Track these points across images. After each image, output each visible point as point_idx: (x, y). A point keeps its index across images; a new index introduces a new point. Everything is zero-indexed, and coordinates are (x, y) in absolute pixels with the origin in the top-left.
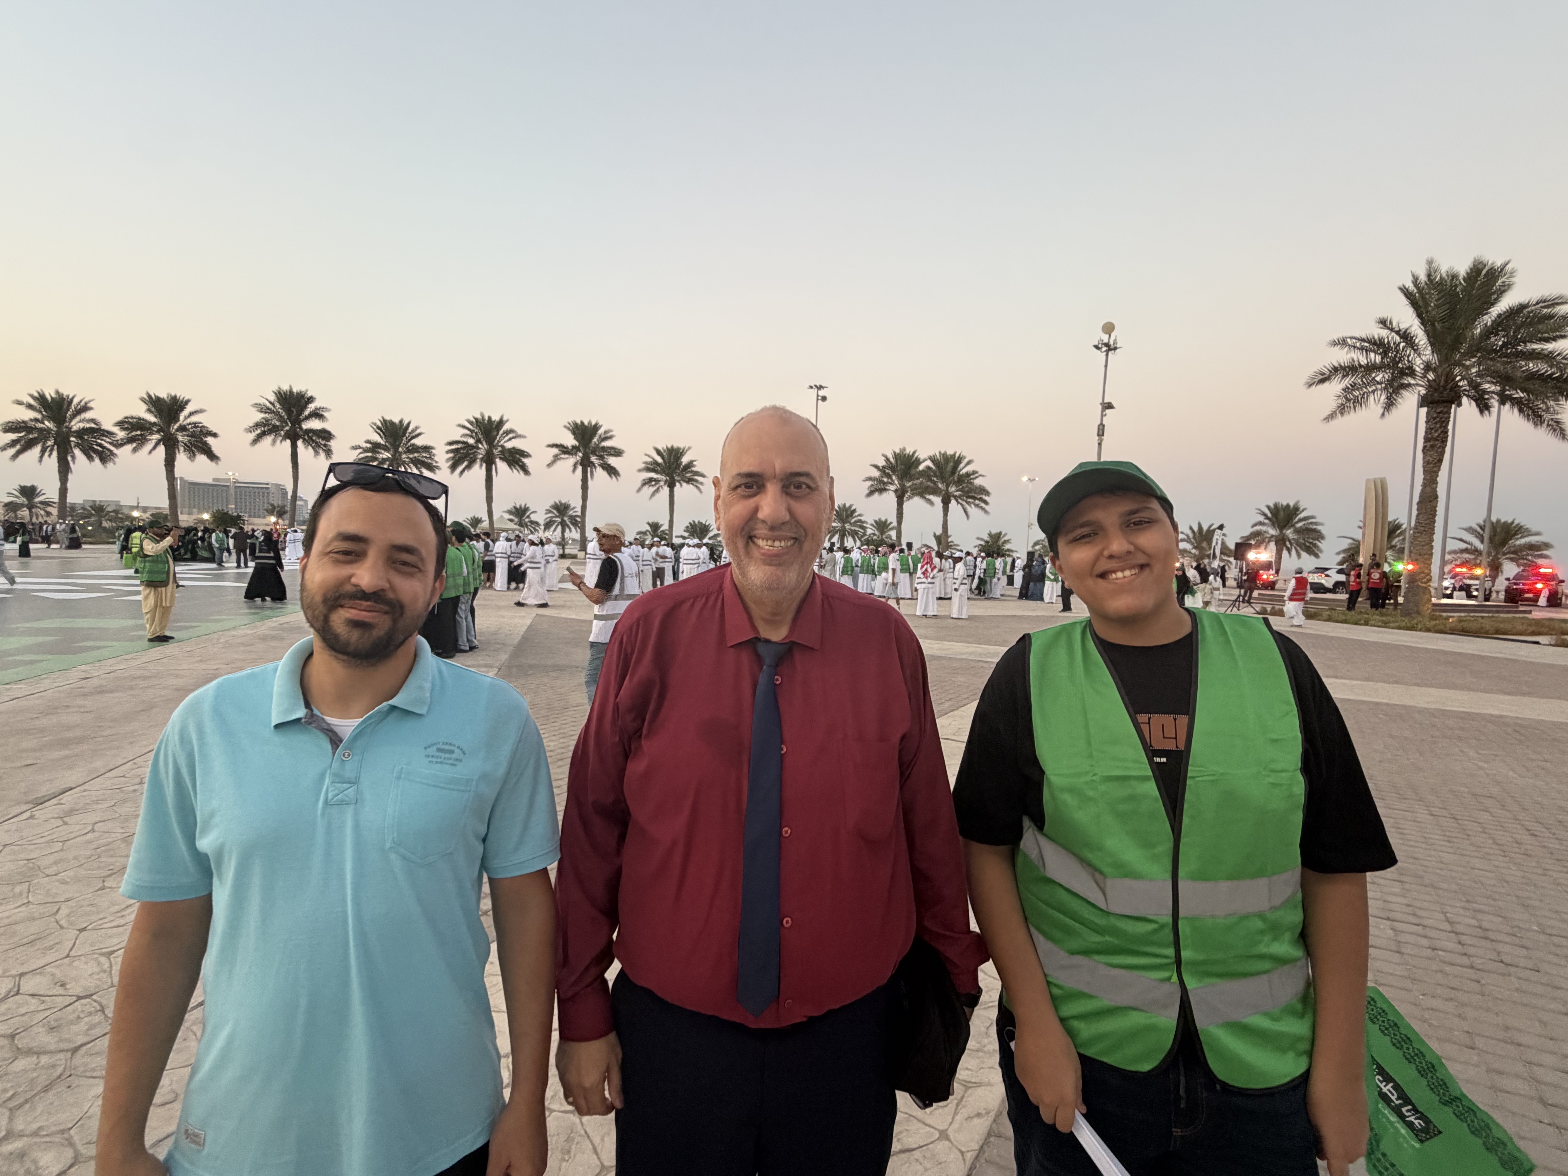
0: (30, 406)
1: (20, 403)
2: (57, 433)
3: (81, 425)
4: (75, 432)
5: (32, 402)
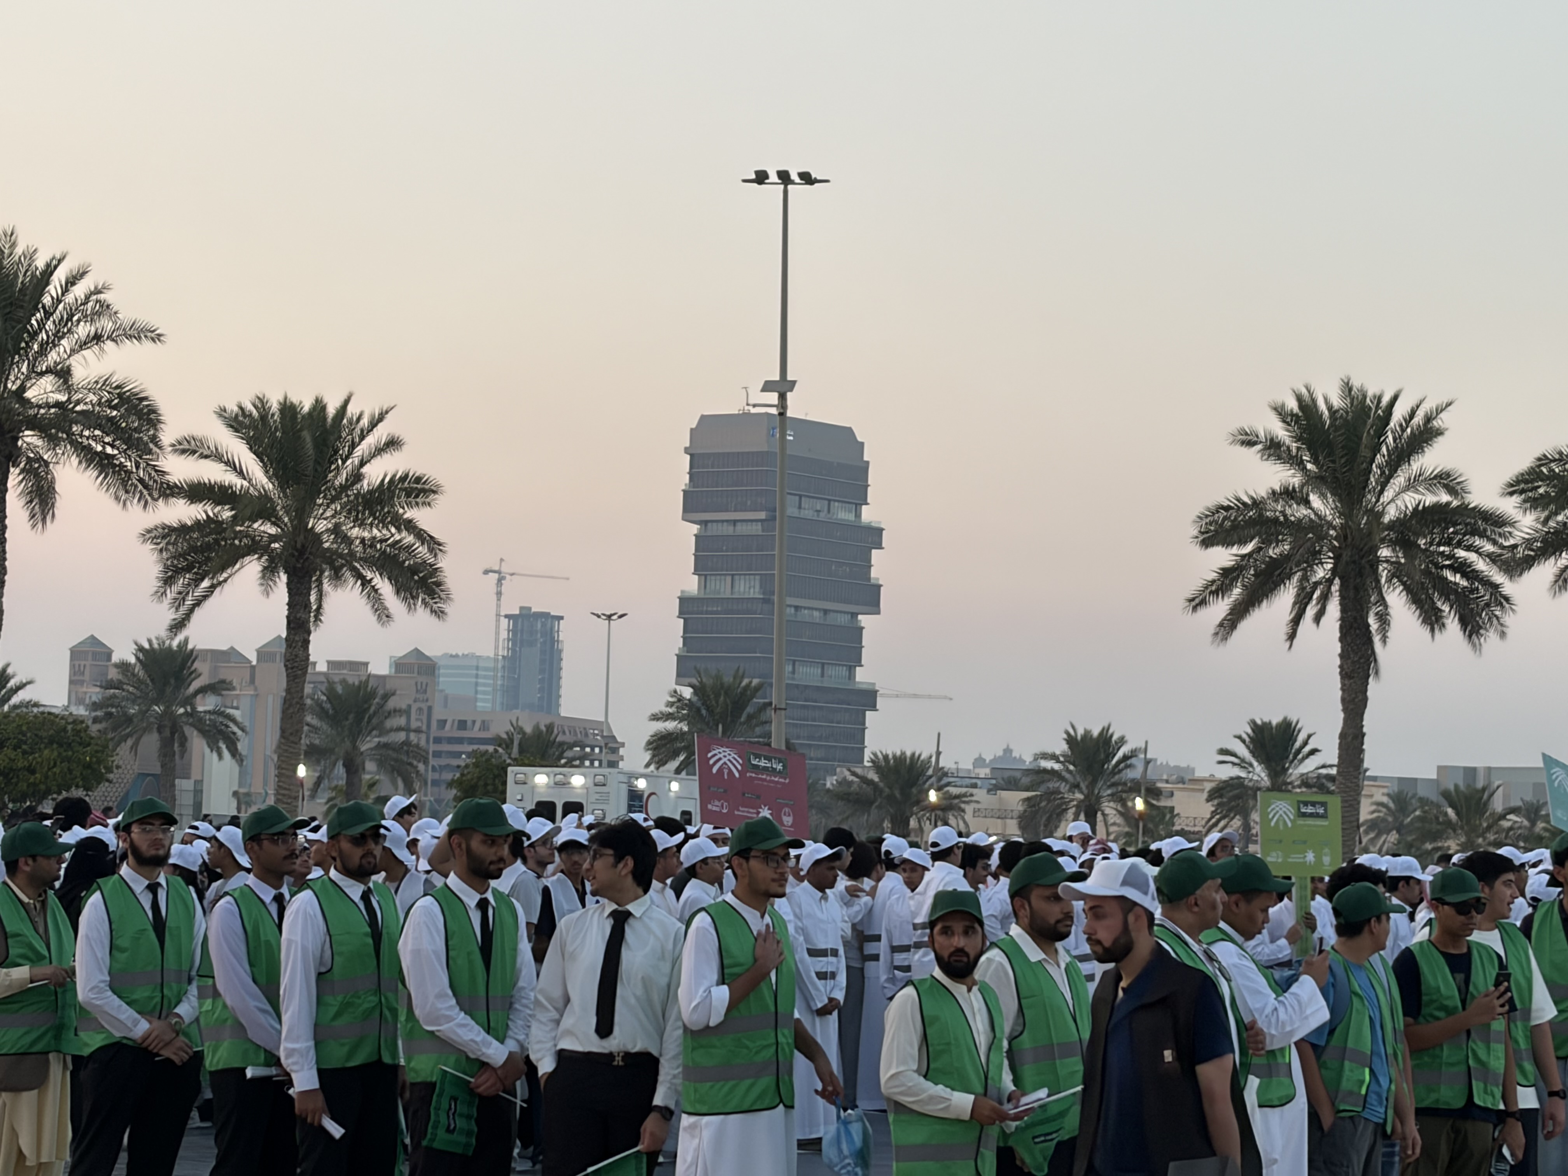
0: (1273, 448)
1: (1248, 440)
2: (1344, 534)
3: (1410, 500)
4: (1392, 526)
5: (1281, 432)
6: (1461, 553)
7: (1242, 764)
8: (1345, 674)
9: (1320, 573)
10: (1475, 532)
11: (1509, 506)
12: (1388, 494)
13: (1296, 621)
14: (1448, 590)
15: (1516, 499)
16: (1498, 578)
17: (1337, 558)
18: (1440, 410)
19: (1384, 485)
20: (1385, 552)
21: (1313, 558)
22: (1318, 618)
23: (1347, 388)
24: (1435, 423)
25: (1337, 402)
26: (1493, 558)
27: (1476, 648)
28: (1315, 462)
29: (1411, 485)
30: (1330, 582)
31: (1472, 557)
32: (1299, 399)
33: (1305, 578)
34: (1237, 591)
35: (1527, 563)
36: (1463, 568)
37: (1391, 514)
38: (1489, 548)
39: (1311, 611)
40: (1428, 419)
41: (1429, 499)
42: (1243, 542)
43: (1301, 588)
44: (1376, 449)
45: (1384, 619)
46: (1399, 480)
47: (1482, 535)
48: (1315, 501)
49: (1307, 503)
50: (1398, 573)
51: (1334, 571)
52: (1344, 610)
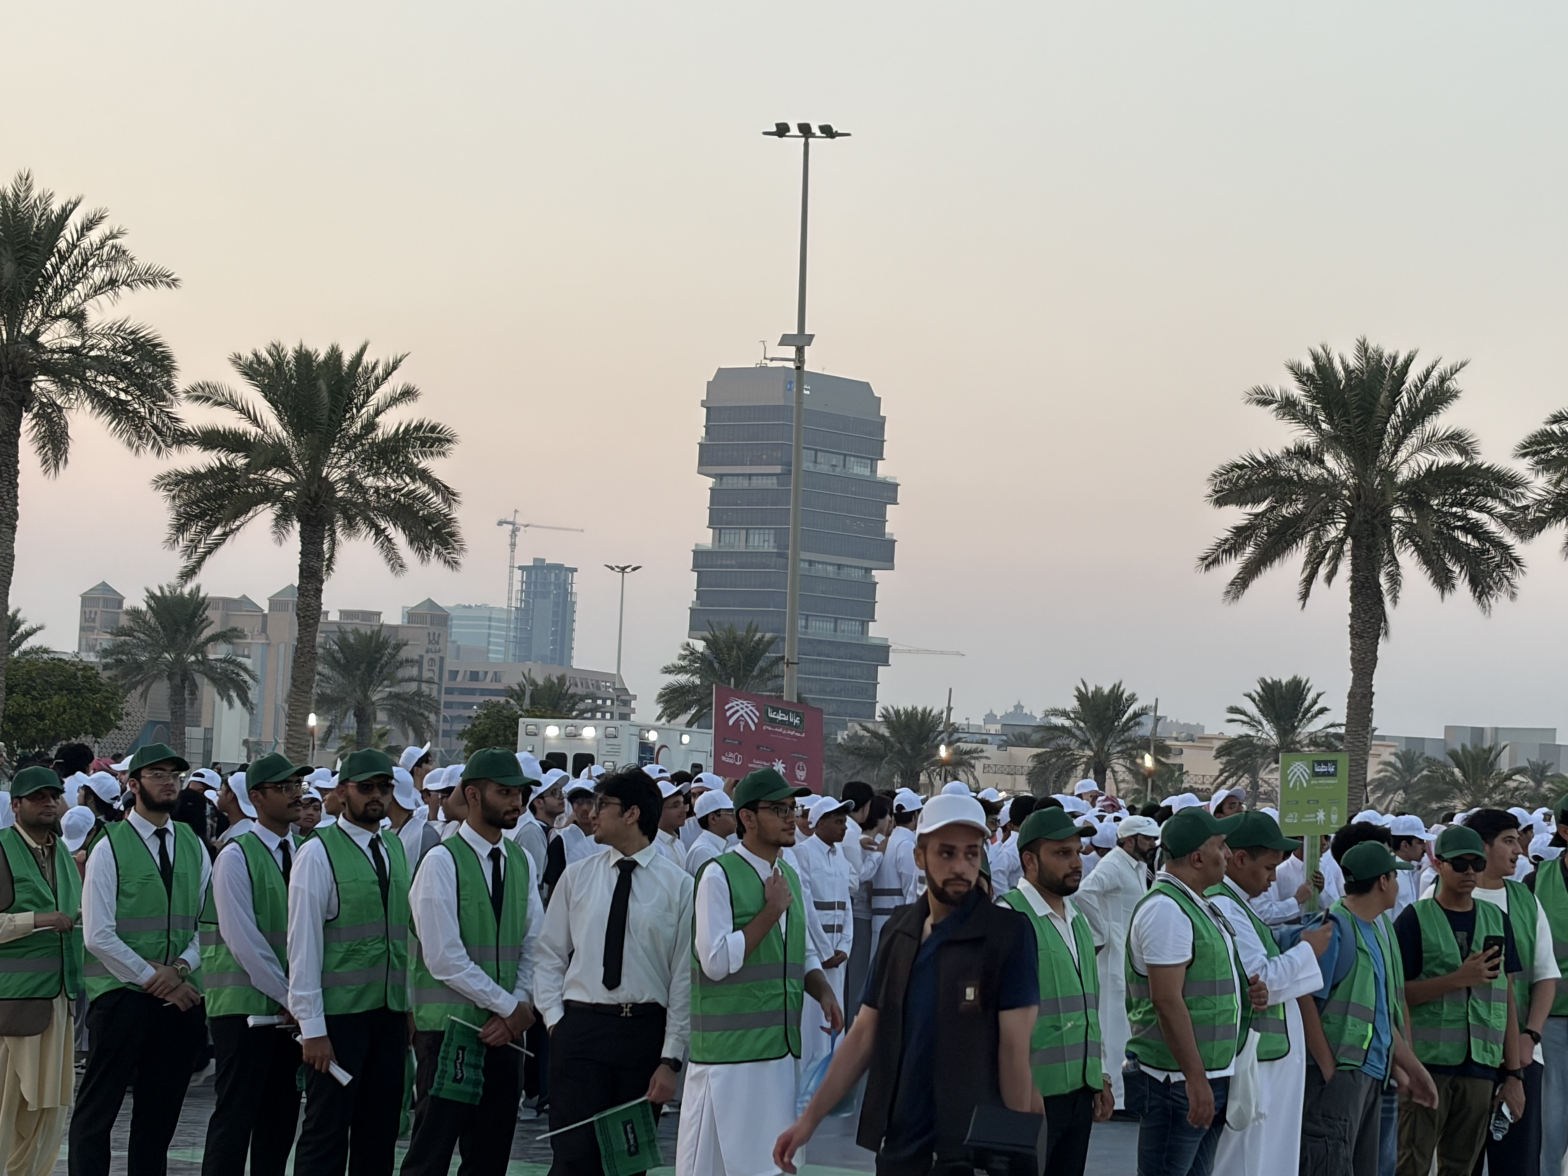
0: (1288, 407)
1: (1264, 400)
2: (1358, 493)
3: (1424, 461)
4: (1405, 486)
5: (1297, 391)
6: (1473, 514)
7: (1252, 722)
8: (1355, 634)
9: (1333, 532)
10: (1488, 493)
11: (1522, 467)
12: (1402, 455)
13: (1309, 581)
14: (1461, 553)
15: (1529, 461)
16: (1509, 539)
17: (1350, 518)
18: (1455, 371)
19: (1398, 444)
20: (1398, 512)
21: (1327, 518)
22: (1329, 578)
23: (1363, 348)
24: (1451, 384)
25: (1353, 363)
26: (1505, 519)
27: (1485, 609)
28: (1330, 420)
29: (1424, 446)
30: (1342, 541)
31: (1484, 518)
32: (1316, 358)
33: (1317, 537)
34: (1249, 550)
35: (1539, 525)
36: (1474, 529)
37: (1404, 474)
38: (1501, 509)
39: (1323, 570)
40: (1443, 380)
41: (1443, 460)
42: (1256, 501)
43: (1313, 548)
44: (1392, 410)
45: (1395, 579)
46: (1413, 441)
47: (1495, 496)
48: (1329, 460)
49: (1321, 462)
50: (1410, 533)
51: (1346, 531)
52: (1355, 568)
